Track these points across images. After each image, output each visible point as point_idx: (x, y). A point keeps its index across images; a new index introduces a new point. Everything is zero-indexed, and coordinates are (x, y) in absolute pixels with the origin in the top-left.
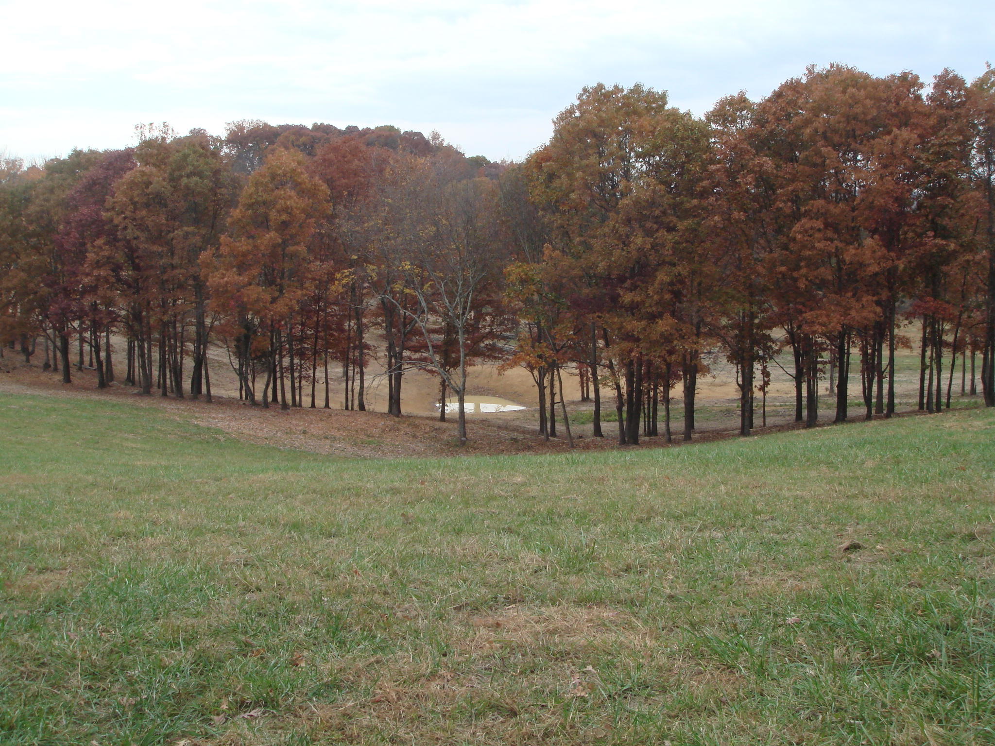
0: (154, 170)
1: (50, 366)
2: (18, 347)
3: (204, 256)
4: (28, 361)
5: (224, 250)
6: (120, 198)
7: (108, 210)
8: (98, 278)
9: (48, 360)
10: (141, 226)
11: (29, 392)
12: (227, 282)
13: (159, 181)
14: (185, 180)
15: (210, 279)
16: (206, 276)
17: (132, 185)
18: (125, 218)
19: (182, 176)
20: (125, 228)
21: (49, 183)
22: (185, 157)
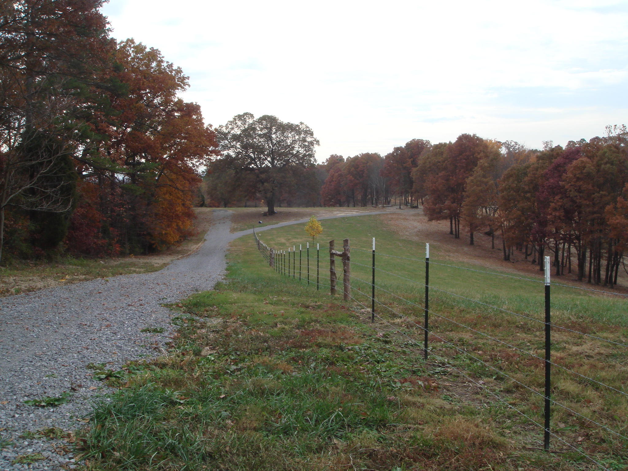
0: (588, 160)
1: (536, 262)
2: (524, 251)
3: (608, 208)
4: (526, 258)
5: (619, 205)
6: (570, 175)
7: (563, 181)
8: (555, 217)
9: (535, 259)
10: (579, 191)
11: (518, 273)
12: (618, 223)
13: (590, 167)
14: (603, 166)
15: (610, 220)
16: (608, 219)
17: (576, 167)
18: (571, 185)
19: (602, 164)
20: (570, 191)
21: (536, 165)
22: (605, 153)
